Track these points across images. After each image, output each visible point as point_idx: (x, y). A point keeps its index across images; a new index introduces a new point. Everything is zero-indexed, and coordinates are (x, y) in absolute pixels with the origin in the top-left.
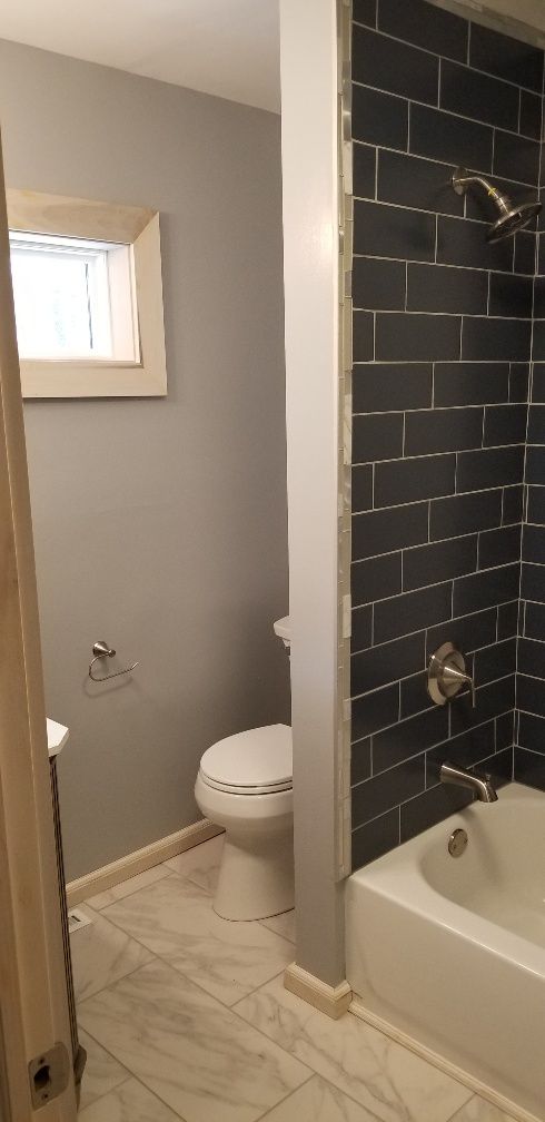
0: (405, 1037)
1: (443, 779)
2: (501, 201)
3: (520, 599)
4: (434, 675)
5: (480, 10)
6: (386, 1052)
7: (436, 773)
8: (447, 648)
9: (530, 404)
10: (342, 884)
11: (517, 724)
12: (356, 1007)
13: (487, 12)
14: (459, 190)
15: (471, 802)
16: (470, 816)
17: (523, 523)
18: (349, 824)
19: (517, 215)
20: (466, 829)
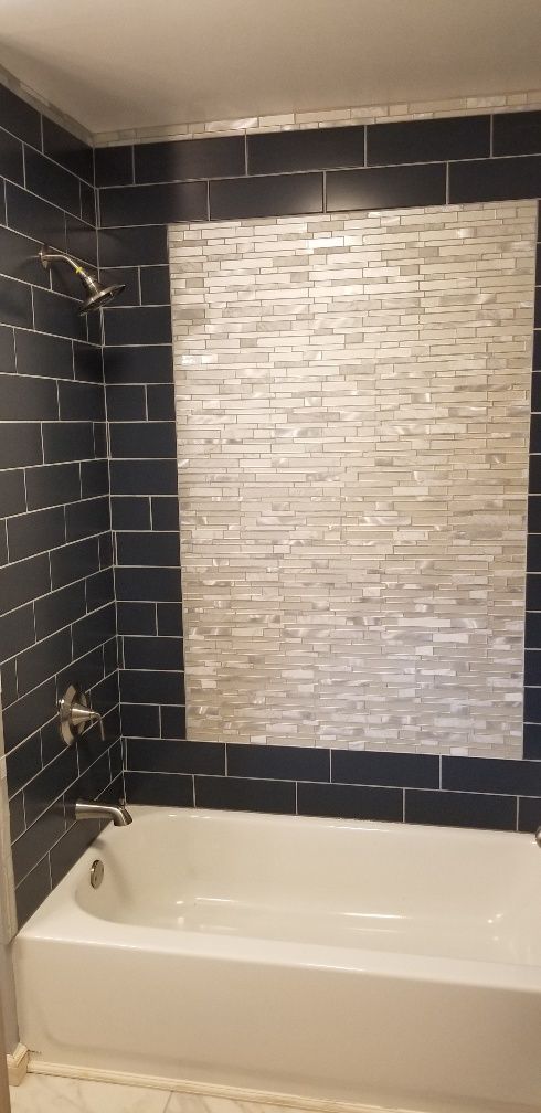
0: (93, 1072)
1: (79, 817)
2: (90, 280)
3: (117, 635)
4: (65, 719)
5: (47, 105)
6: (79, 1093)
7: (72, 813)
8: (71, 691)
9: (109, 459)
10: (10, 945)
11: (124, 751)
12: (35, 1065)
13: (52, 108)
14: (45, 264)
15: (99, 833)
16: (101, 846)
17: (113, 566)
18: (12, 881)
19: (108, 294)
20: (101, 859)
